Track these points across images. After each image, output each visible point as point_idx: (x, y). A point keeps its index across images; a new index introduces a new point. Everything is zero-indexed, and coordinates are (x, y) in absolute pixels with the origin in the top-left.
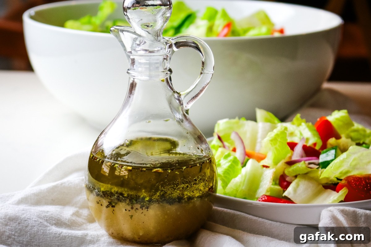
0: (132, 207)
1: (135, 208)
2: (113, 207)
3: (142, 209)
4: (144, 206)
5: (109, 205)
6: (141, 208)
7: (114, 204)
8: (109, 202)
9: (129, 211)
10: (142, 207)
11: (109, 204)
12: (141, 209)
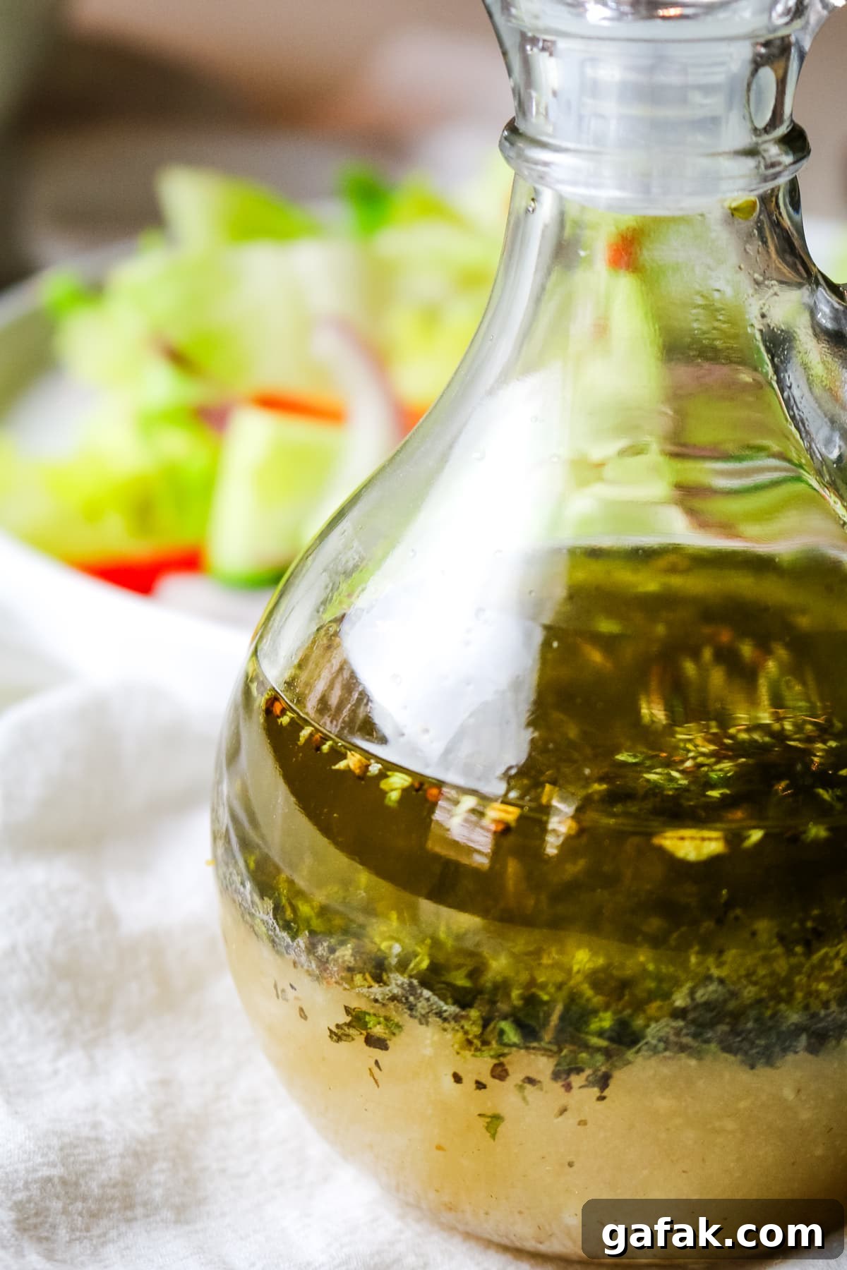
0: (495, 1066)
1: (516, 1077)
2: (374, 1042)
3: (568, 1087)
4: (579, 1070)
5: (349, 1025)
6: (556, 1076)
7: (378, 1030)
8: (348, 1010)
9: (480, 1085)
10: (563, 1073)
11: (348, 1019)
12: (557, 1086)
